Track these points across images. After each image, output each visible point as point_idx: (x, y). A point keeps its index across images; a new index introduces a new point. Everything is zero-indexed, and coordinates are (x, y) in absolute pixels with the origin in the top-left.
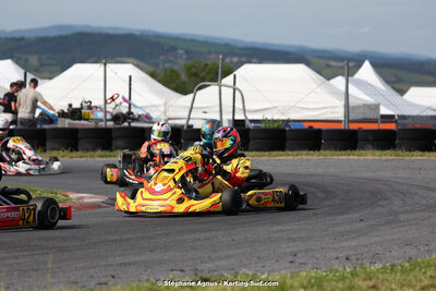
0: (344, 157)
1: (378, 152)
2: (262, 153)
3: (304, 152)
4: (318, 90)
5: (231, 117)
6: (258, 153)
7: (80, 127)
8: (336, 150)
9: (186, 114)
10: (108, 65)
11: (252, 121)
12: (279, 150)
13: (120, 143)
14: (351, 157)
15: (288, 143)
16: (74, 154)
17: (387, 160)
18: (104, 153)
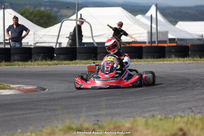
0: (161, 62)
1: (181, 59)
3: (135, 60)
8: (154, 58)
13: (16, 57)
14: (165, 62)
17: (189, 63)
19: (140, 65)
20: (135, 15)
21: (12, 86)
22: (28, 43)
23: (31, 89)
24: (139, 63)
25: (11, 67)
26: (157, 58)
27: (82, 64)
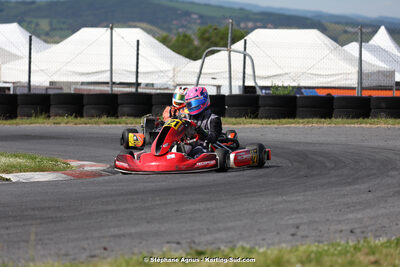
0: (356, 126)
1: (391, 121)
2: (272, 121)
3: (315, 120)
4: (332, 56)
5: (241, 84)
6: (268, 121)
7: (85, 93)
8: (348, 118)
9: (194, 80)
10: (115, 29)
11: (262, 88)
12: (289, 117)
13: (126, 109)
14: (363, 125)
15: (299, 110)
16: (79, 120)
18: (110, 119)
24: (321, 125)
25: (114, 125)
26: (353, 118)
27: (229, 124)
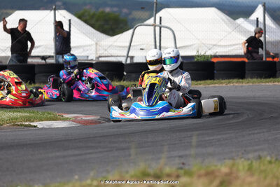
0: (270, 84)
3: (235, 80)
8: (261, 77)
12: (210, 79)
14: (276, 83)
19: (242, 86)
20: (235, 19)
21: (66, 116)
22: (88, 57)
23: (92, 120)
24: (241, 84)
26: (266, 78)
